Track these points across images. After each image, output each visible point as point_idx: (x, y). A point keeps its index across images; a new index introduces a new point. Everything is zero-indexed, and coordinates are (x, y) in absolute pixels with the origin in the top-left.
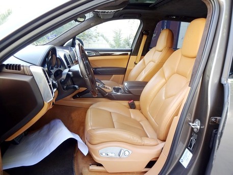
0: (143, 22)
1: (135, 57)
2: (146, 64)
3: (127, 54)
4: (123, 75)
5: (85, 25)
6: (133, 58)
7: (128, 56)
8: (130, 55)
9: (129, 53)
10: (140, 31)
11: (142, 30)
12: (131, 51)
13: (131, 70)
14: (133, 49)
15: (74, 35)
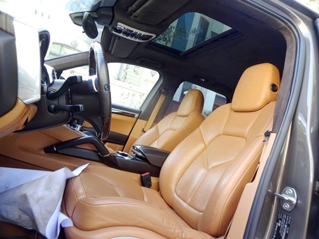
0: (164, 76)
1: (145, 122)
2: (160, 133)
3: (133, 116)
4: (122, 146)
5: (83, 58)
6: (141, 123)
7: (135, 119)
8: (137, 118)
9: (137, 115)
10: (158, 88)
11: (160, 87)
12: (139, 112)
13: (135, 140)
14: (143, 110)
15: (62, 67)
